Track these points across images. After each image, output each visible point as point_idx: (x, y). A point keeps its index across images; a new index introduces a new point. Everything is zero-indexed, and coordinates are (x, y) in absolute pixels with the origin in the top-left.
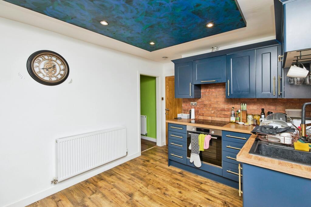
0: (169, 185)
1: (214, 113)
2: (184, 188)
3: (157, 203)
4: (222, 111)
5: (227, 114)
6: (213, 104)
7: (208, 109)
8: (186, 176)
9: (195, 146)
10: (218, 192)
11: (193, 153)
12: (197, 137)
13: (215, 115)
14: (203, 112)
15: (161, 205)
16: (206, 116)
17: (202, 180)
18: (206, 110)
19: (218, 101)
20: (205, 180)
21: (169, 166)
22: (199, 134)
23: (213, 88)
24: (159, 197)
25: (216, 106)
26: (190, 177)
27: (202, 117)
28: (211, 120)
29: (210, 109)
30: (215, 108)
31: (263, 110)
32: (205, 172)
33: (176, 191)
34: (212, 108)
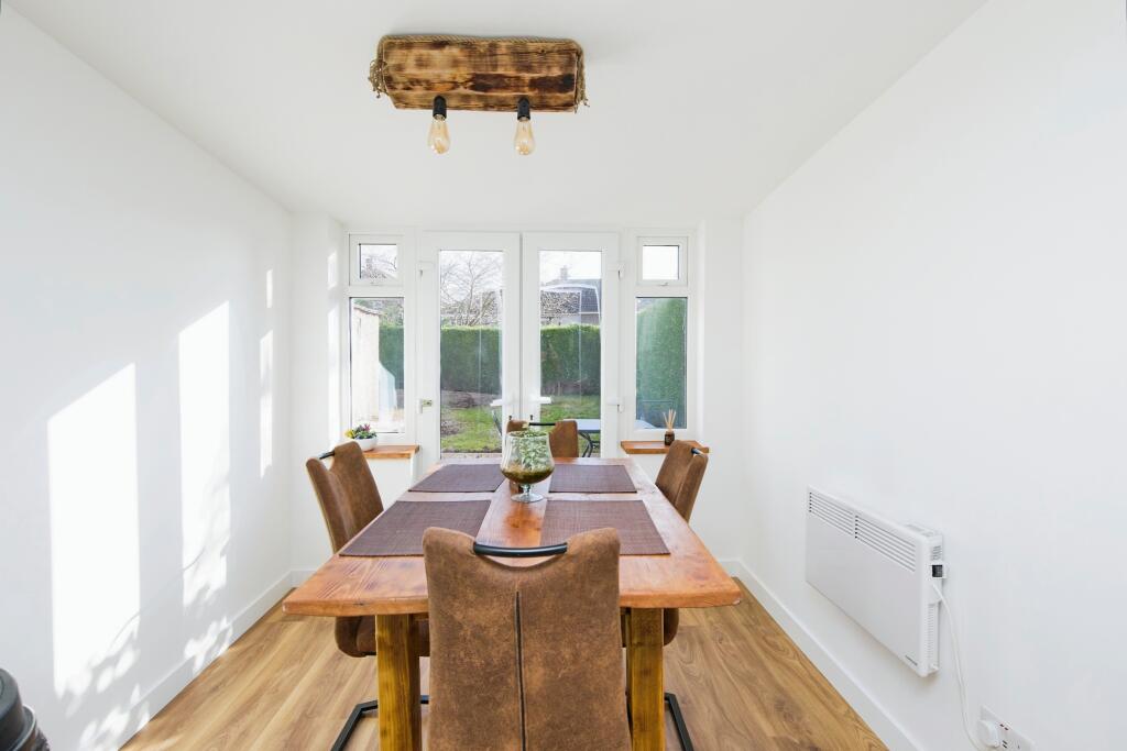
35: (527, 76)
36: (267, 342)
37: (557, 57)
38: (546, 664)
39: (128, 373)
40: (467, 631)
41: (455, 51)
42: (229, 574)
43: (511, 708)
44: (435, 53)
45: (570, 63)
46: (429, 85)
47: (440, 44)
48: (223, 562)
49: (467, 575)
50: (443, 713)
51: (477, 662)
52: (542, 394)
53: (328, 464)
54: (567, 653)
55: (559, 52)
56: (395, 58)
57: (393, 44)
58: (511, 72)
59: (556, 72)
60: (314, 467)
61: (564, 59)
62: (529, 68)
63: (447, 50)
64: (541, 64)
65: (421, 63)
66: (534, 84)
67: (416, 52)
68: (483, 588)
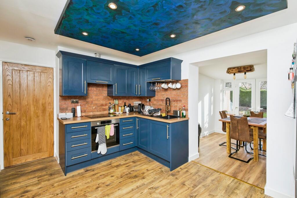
0: (98, 181)
1: (95, 108)
2: (109, 174)
3: (116, 191)
4: (101, 106)
5: (105, 108)
6: (94, 101)
7: (90, 106)
8: (95, 168)
9: (101, 137)
10: (123, 161)
11: (101, 144)
12: (103, 129)
13: (96, 110)
14: (85, 109)
15: (119, 190)
16: (88, 112)
17: (107, 163)
18: (88, 106)
19: (99, 99)
20: (109, 162)
21: (65, 175)
22: (105, 126)
23: (95, 87)
24: (109, 189)
25: (97, 102)
26: (98, 167)
27: (84, 113)
28: (93, 115)
29: (92, 106)
30: (96, 104)
31: (125, 103)
32: (110, 155)
33: (109, 178)
34: (94, 104)
35: (245, 70)
36: (212, 98)
37: (249, 67)
38: (240, 127)
39: (201, 101)
40: (233, 123)
41: (236, 69)
42: (208, 126)
43: (239, 132)
44: (234, 69)
45: (251, 68)
46: (233, 73)
47: (234, 68)
48: (208, 124)
49: (233, 118)
50: (232, 130)
51: (234, 126)
52: (260, 108)
53: (221, 112)
54: (242, 126)
55: (250, 67)
56: (229, 70)
57: (229, 69)
58: (243, 70)
59: (249, 69)
60: (220, 112)
61: (250, 68)
62: (245, 69)
63: (235, 69)
64: (247, 69)
65: (232, 71)
66: (246, 71)
67: (232, 69)
68: (234, 119)
